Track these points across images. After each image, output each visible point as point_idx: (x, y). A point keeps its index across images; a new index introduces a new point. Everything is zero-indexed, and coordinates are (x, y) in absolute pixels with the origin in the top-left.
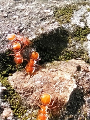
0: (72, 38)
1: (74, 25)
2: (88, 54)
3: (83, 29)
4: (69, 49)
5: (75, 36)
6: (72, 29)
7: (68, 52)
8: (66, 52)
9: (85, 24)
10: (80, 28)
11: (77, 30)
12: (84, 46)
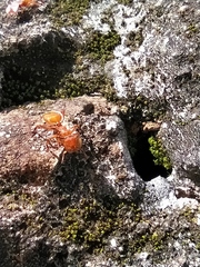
0: (83, 54)
1: (89, 30)
2: (113, 85)
3: (106, 37)
4: (75, 76)
5: (90, 50)
6: (83, 37)
7: (74, 82)
8: (71, 81)
9: (112, 27)
10: (100, 35)
11: (95, 39)
12: (106, 69)
